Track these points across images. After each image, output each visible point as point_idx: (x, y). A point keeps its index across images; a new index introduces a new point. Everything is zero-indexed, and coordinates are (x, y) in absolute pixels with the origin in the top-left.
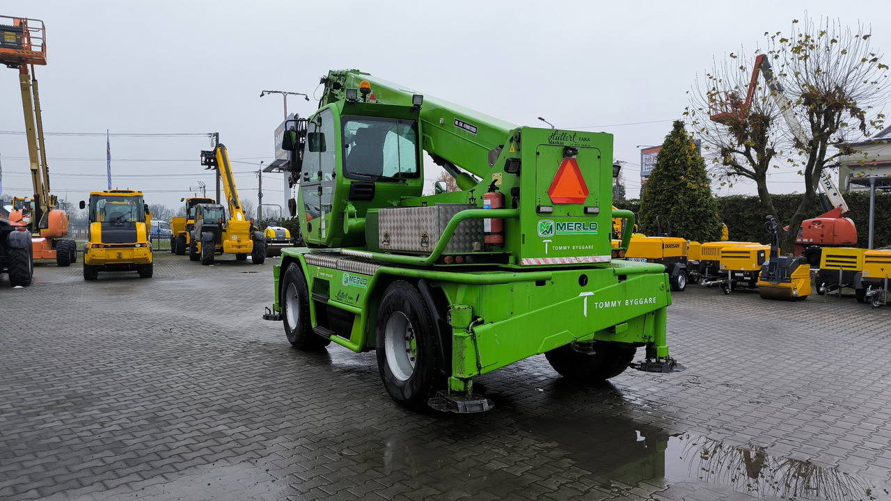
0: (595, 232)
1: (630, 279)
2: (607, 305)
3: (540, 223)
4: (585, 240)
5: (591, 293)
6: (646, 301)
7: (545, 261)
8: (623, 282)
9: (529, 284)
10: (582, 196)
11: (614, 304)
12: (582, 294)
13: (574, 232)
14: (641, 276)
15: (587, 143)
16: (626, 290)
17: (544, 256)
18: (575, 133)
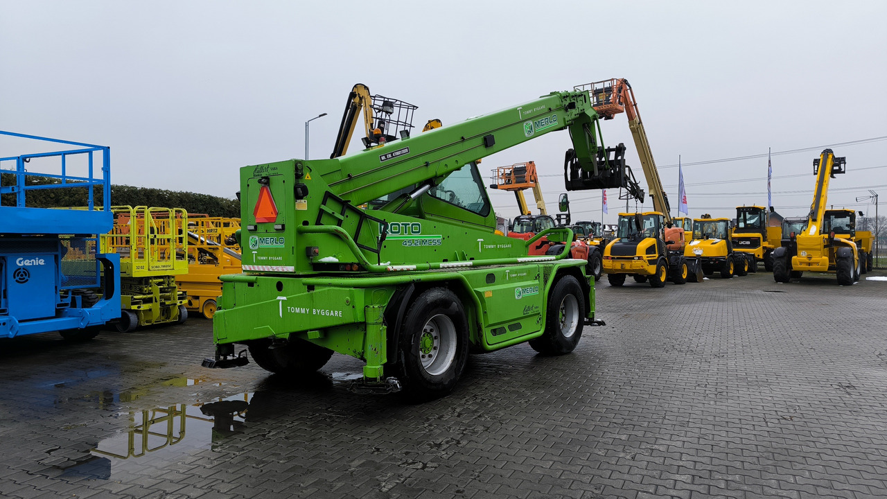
0: (283, 246)
1: (317, 290)
2: (297, 310)
3: (251, 238)
4: (276, 252)
5: (285, 298)
6: (332, 314)
7: (254, 268)
8: (311, 292)
9: (244, 284)
10: (274, 216)
11: (303, 311)
12: (279, 298)
13: (270, 246)
14: (327, 288)
15: (275, 171)
16: (313, 300)
17: (253, 264)
18: (268, 165)
